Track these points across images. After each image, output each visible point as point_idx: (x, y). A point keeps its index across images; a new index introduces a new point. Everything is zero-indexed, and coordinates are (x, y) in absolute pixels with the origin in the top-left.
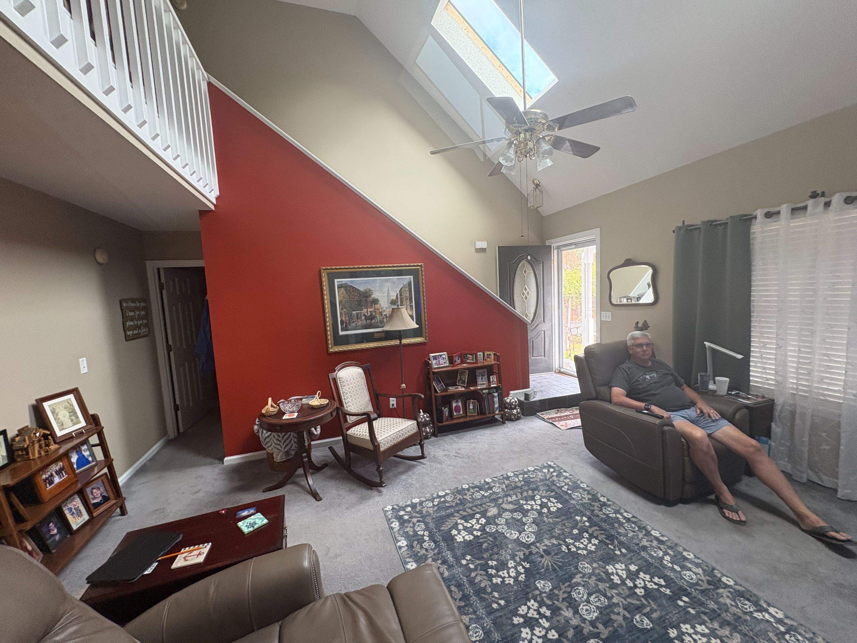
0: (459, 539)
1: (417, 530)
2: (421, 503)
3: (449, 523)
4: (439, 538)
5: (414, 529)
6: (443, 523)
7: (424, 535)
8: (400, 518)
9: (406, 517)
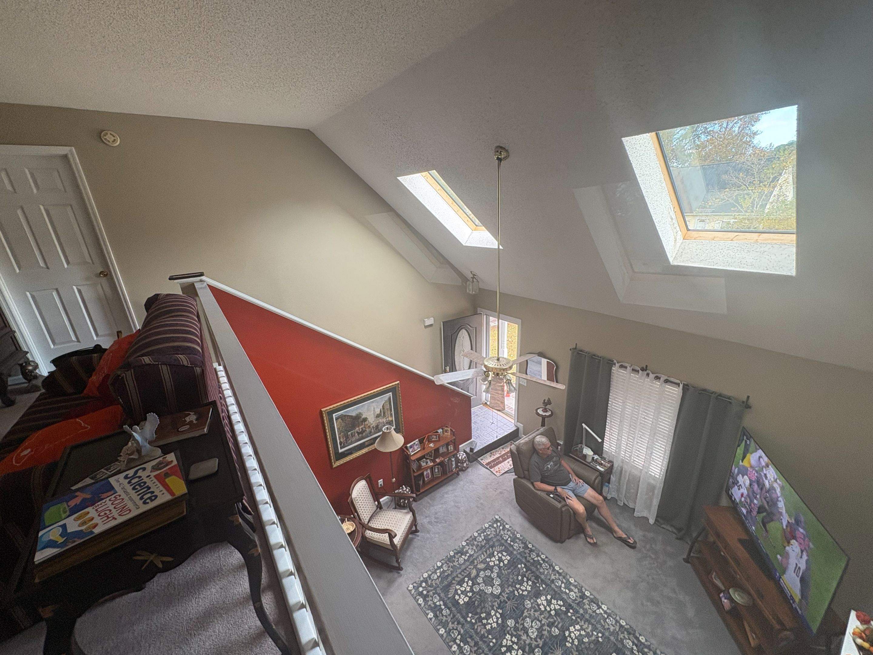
0: (461, 602)
1: (435, 601)
2: (429, 576)
3: (452, 591)
4: (450, 605)
5: (433, 602)
6: (448, 591)
7: (440, 605)
8: (421, 594)
9: (425, 592)
